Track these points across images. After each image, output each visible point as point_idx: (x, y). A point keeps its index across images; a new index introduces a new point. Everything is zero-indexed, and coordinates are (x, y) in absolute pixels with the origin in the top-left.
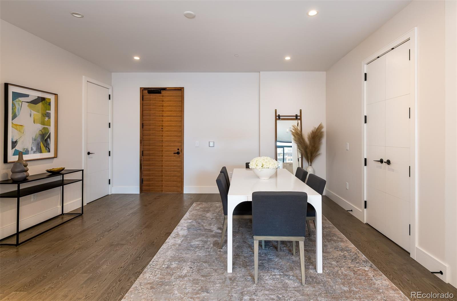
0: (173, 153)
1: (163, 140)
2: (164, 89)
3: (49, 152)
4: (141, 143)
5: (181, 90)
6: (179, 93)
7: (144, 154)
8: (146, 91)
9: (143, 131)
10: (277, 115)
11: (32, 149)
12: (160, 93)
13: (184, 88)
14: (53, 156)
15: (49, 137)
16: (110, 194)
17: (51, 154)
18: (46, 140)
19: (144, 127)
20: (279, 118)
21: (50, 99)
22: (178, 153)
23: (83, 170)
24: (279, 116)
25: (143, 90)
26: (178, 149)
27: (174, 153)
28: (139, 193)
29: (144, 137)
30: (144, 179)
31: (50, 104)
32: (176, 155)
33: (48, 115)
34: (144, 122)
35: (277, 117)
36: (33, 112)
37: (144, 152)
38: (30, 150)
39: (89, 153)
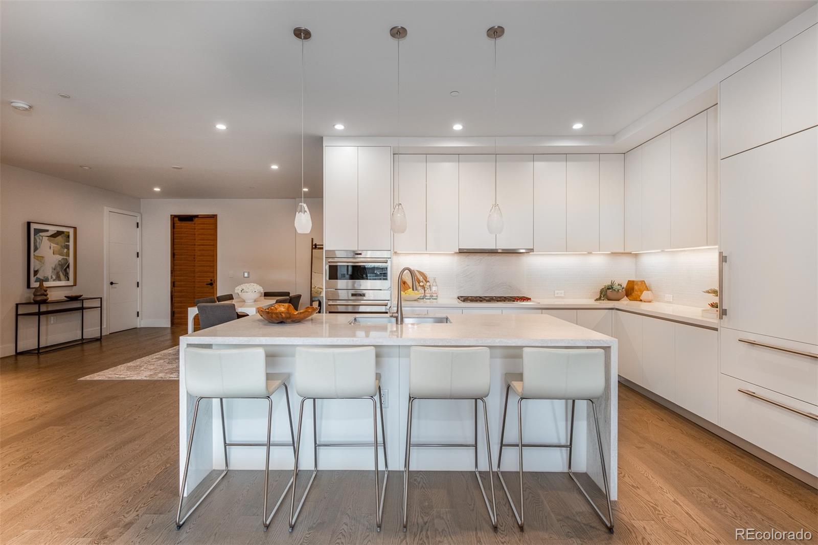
0: (205, 284)
1: (194, 271)
2: (196, 216)
3: (68, 280)
4: (172, 273)
5: (214, 217)
6: (212, 220)
7: (175, 285)
8: (176, 219)
9: (174, 260)
10: (314, 244)
11: (52, 277)
12: (192, 220)
13: (216, 215)
14: (72, 284)
15: (68, 266)
16: (138, 327)
17: (71, 283)
18: (66, 269)
19: (176, 256)
20: (316, 247)
21: (69, 232)
22: (211, 284)
23: (101, 298)
24: (316, 245)
25: (173, 217)
26: (211, 280)
27: (207, 284)
28: (170, 326)
29: (175, 267)
30: (175, 312)
31: (68, 237)
32: (209, 286)
33: (68, 247)
34: (175, 251)
35: (314, 246)
36: (53, 245)
37: (176, 283)
38: (50, 278)
39: (112, 283)
